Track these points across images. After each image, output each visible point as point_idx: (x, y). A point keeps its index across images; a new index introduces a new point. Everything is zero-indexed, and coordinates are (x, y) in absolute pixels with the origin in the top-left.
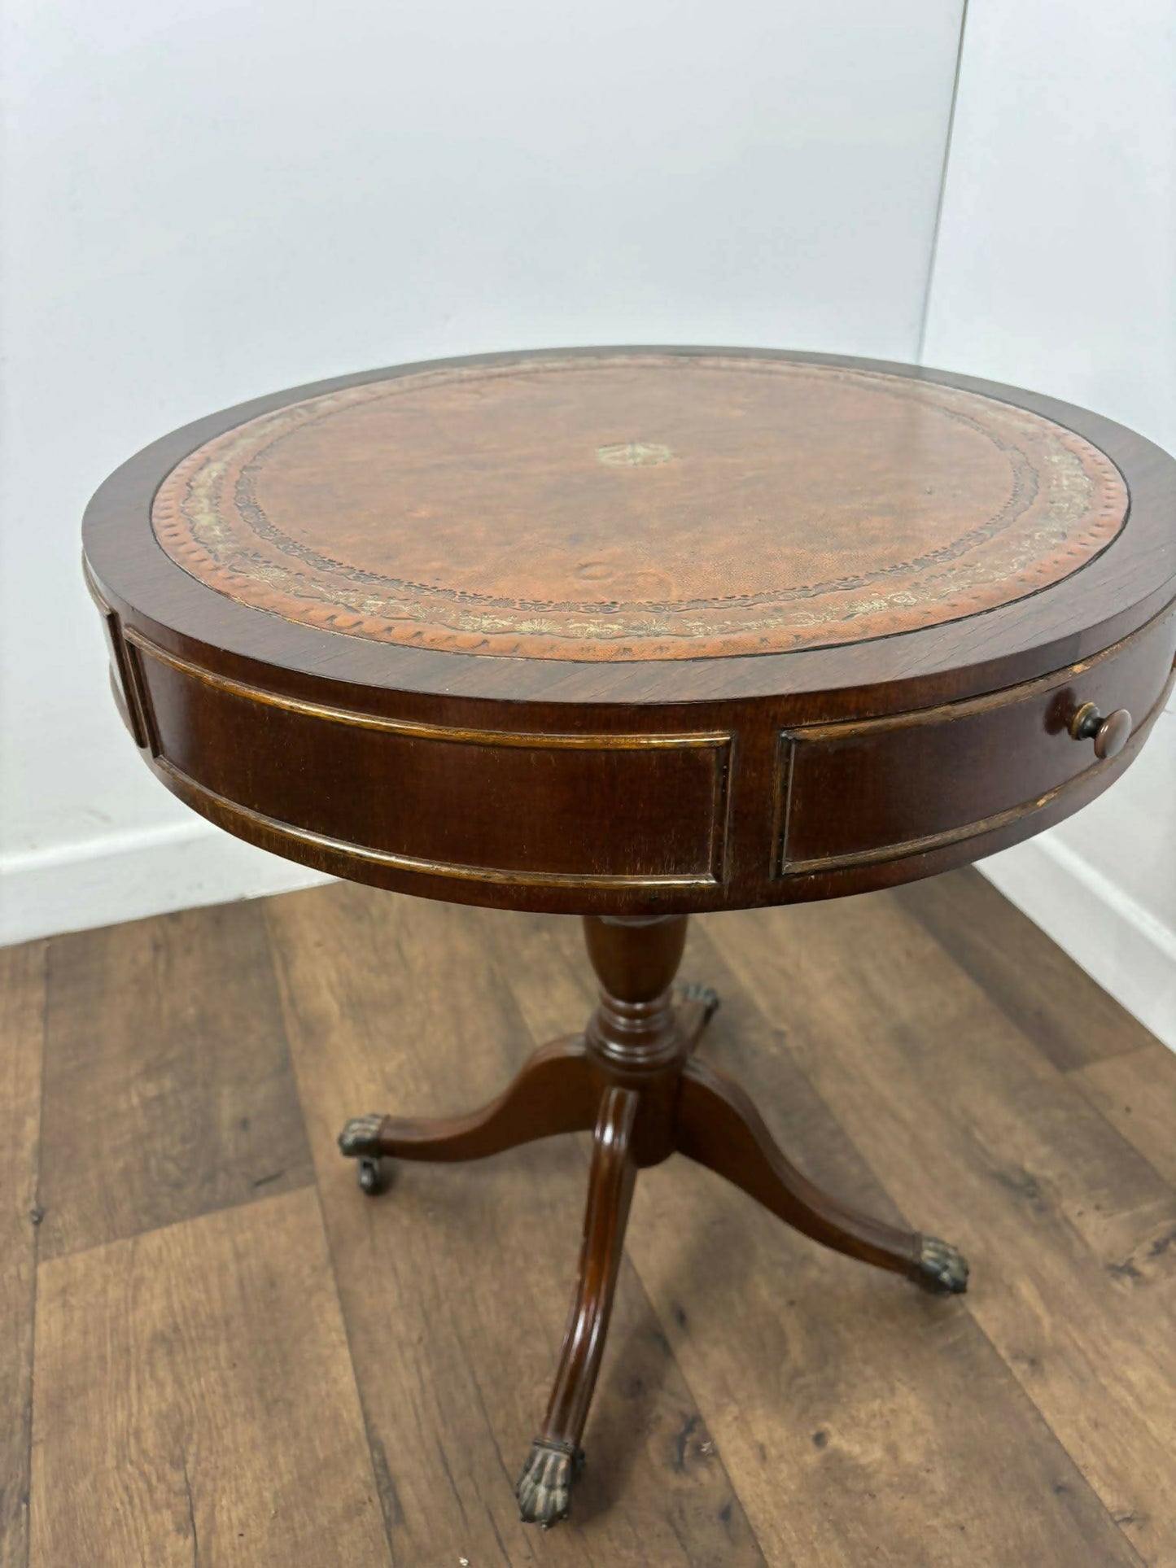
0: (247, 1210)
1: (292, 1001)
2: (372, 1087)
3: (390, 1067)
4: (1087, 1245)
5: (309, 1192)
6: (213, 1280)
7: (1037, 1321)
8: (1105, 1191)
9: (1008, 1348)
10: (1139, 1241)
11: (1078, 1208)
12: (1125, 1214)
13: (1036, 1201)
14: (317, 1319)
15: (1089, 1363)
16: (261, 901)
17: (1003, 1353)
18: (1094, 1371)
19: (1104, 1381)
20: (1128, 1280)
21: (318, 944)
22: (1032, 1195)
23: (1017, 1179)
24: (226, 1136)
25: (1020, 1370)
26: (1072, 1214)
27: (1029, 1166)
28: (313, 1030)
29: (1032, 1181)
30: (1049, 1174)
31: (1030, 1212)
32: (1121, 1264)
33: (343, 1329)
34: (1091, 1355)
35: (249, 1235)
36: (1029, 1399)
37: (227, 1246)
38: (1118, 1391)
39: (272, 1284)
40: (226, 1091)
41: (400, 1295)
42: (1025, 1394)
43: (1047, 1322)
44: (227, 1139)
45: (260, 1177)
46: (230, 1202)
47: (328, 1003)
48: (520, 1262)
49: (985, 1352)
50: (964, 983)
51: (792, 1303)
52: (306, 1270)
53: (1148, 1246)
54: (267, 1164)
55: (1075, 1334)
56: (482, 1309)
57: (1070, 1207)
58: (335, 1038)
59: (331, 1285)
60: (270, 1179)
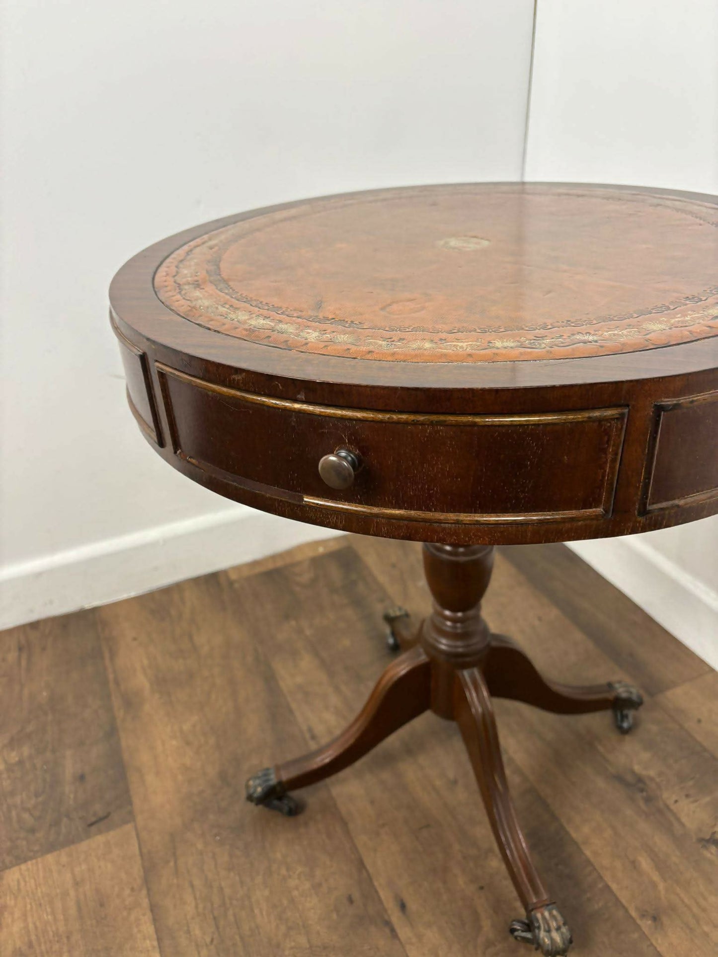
0: (84, 846)
1: (117, 683)
2: (174, 742)
3: (186, 727)
4: (682, 825)
5: (129, 827)
6: (59, 905)
7: (654, 885)
8: (691, 783)
9: (637, 909)
11: (674, 798)
12: (707, 799)
13: (644, 794)
14: (135, 930)
15: (694, 916)
16: (94, 610)
17: (634, 914)
18: (698, 921)
19: (706, 928)
21: (135, 639)
22: (642, 790)
23: (629, 778)
24: (68, 789)
25: (646, 925)
26: (671, 802)
27: (637, 768)
28: (131, 703)
29: (640, 779)
30: (652, 773)
31: (642, 804)
32: (708, 837)
33: (155, 936)
34: (695, 910)
35: (84, 867)
36: (656, 948)
37: (68, 876)
39: (102, 905)
40: (69, 753)
41: (197, 907)
42: (652, 944)
43: (661, 886)
44: (69, 792)
45: (93, 819)
46: (71, 841)
47: (141, 681)
48: (283, 871)
49: (620, 913)
51: (482, 888)
52: (127, 891)
54: (98, 808)
55: (682, 894)
56: (257, 911)
57: (669, 796)
58: (147, 707)
59: (145, 902)
60: (101, 819)
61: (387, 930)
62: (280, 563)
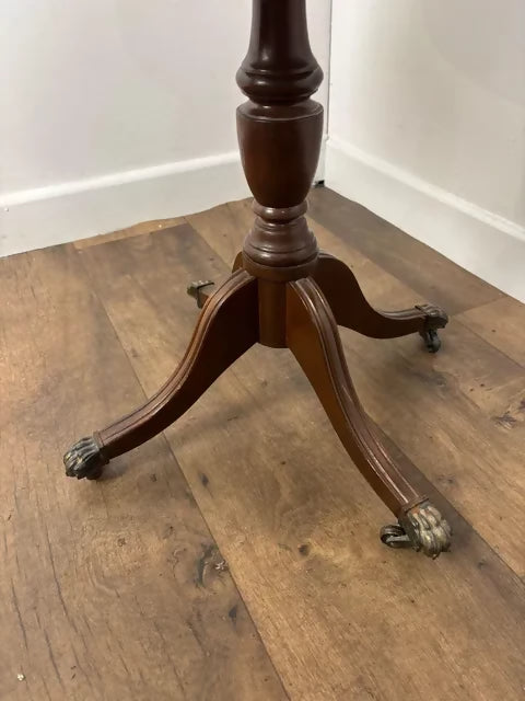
4: (478, 407)
7: (451, 456)
8: (485, 376)
10: (511, 401)
11: (470, 387)
12: (501, 387)
13: (442, 386)
15: (489, 478)
17: (430, 478)
18: (493, 483)
19: (501, 488)
20: (507, 425)
22: (439, 383)
23: (430, 375)
25: (442, 487)
26: (466, 391)
27: (436, 367)
29: (439, 376)
30: (449, 370)
31: (439, 392)
32: (501, 416)
34: (490, 473)
38: (513, 493)
43: (457, 455)
50: (386, 276)
51: (284, 463)
53: (518, 404)
55: (477, 461)
57: (465, 387)
61: (187, 501)
62: (121, 237)
